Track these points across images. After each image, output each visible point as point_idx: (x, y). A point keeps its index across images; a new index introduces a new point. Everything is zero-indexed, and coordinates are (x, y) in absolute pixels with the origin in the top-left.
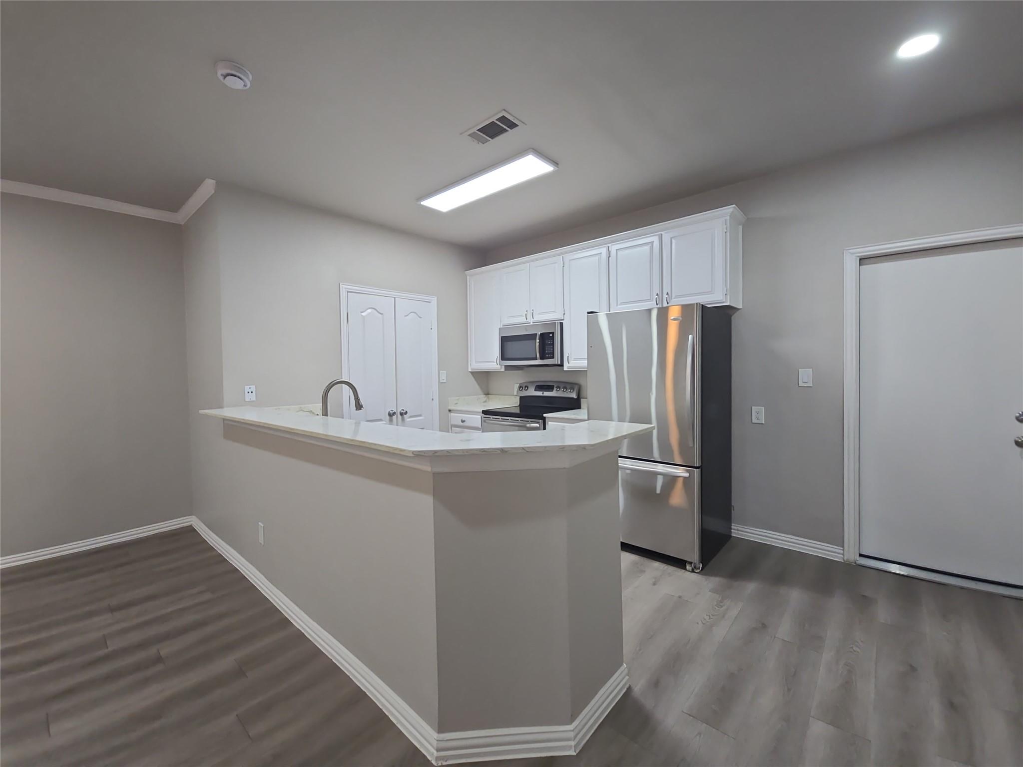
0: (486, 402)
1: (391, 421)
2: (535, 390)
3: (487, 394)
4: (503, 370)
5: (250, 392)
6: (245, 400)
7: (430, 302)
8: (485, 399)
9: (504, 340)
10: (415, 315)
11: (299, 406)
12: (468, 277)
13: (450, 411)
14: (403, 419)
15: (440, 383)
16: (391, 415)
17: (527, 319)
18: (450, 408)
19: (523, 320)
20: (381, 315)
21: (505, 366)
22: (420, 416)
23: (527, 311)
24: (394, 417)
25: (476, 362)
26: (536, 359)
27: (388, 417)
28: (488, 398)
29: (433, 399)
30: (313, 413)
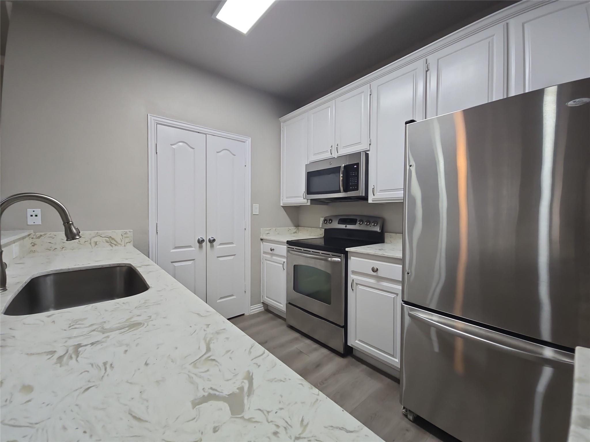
0: (296, 232)
1: (201, 247)
2: (338, 224)
3: (297, 225)
4: (309, 204)
5: (34, 216)
6: (27, 223)
7: (244, 142)
8: (295, 231)
9: (310, 175)
10: (228, 152)
11: (96, 232)
12: (282, 124)
13: (262, 240)
14: (212, 246)
15: (253, 215)
16: (201, 242)
17: (331, 154)
18: (262, 237)
19: (327, 155)
20: (192, 150)
21: (311, 200)
22: (232, 243)
23: (332, 146)
24: (204, 244)
25: (287, 198)
26: (339, 191)
27: (198, 244)
28: (298, 229)
29: (245, 229)
30: (113, 239)
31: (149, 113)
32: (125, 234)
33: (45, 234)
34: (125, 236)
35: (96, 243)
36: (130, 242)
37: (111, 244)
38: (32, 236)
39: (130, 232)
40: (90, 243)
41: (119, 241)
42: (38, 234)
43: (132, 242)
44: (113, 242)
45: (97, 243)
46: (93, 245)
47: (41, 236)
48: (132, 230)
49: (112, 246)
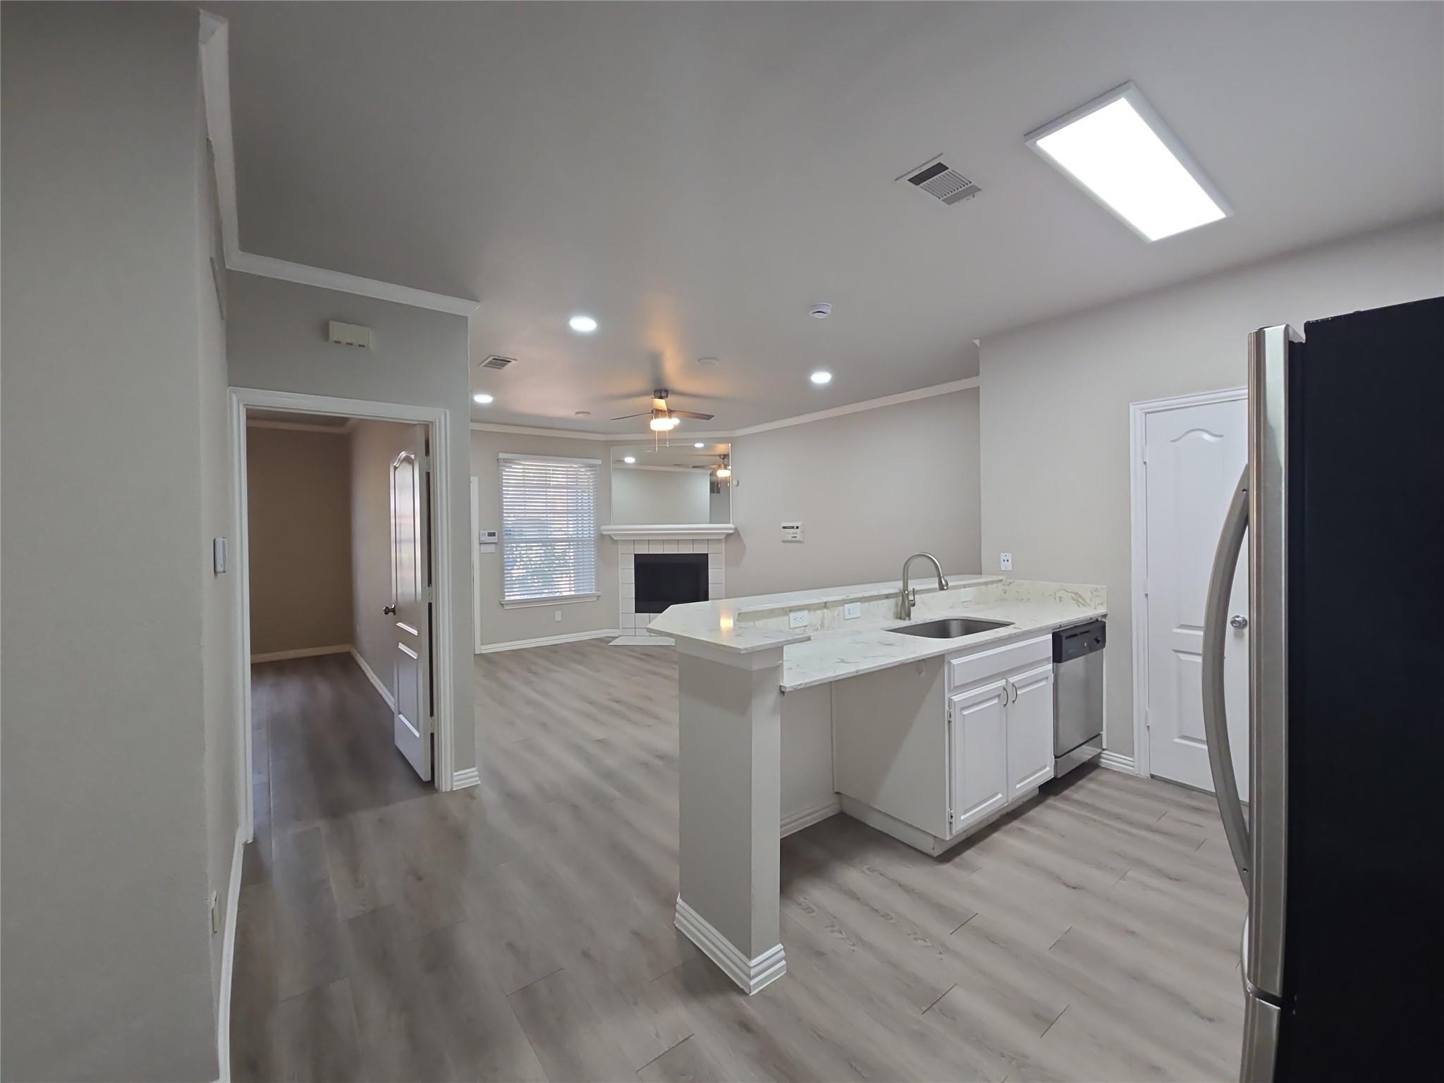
5: (1006, 561)
6: (1000, 569)
11: (1061, 583)
30: (1080, 596)
31: (1132, 402)
32: (1095, 591)
33: (1014, 582)
34: (1094, 593)
35: (1061, 598)
36: (1102, 604)
37: (1078, 603)
38: (1003, 582)
39: (1102, 588)
40: (1055, 598)
41: (1088, 601)
42: (1009, 581)
43: (1105, 605)
44: (1081, 601)
45: (1063, 599)
46: (1058, 599)
47: (1010, 583)
48: (1104, 587)
49: (1079, 606)
